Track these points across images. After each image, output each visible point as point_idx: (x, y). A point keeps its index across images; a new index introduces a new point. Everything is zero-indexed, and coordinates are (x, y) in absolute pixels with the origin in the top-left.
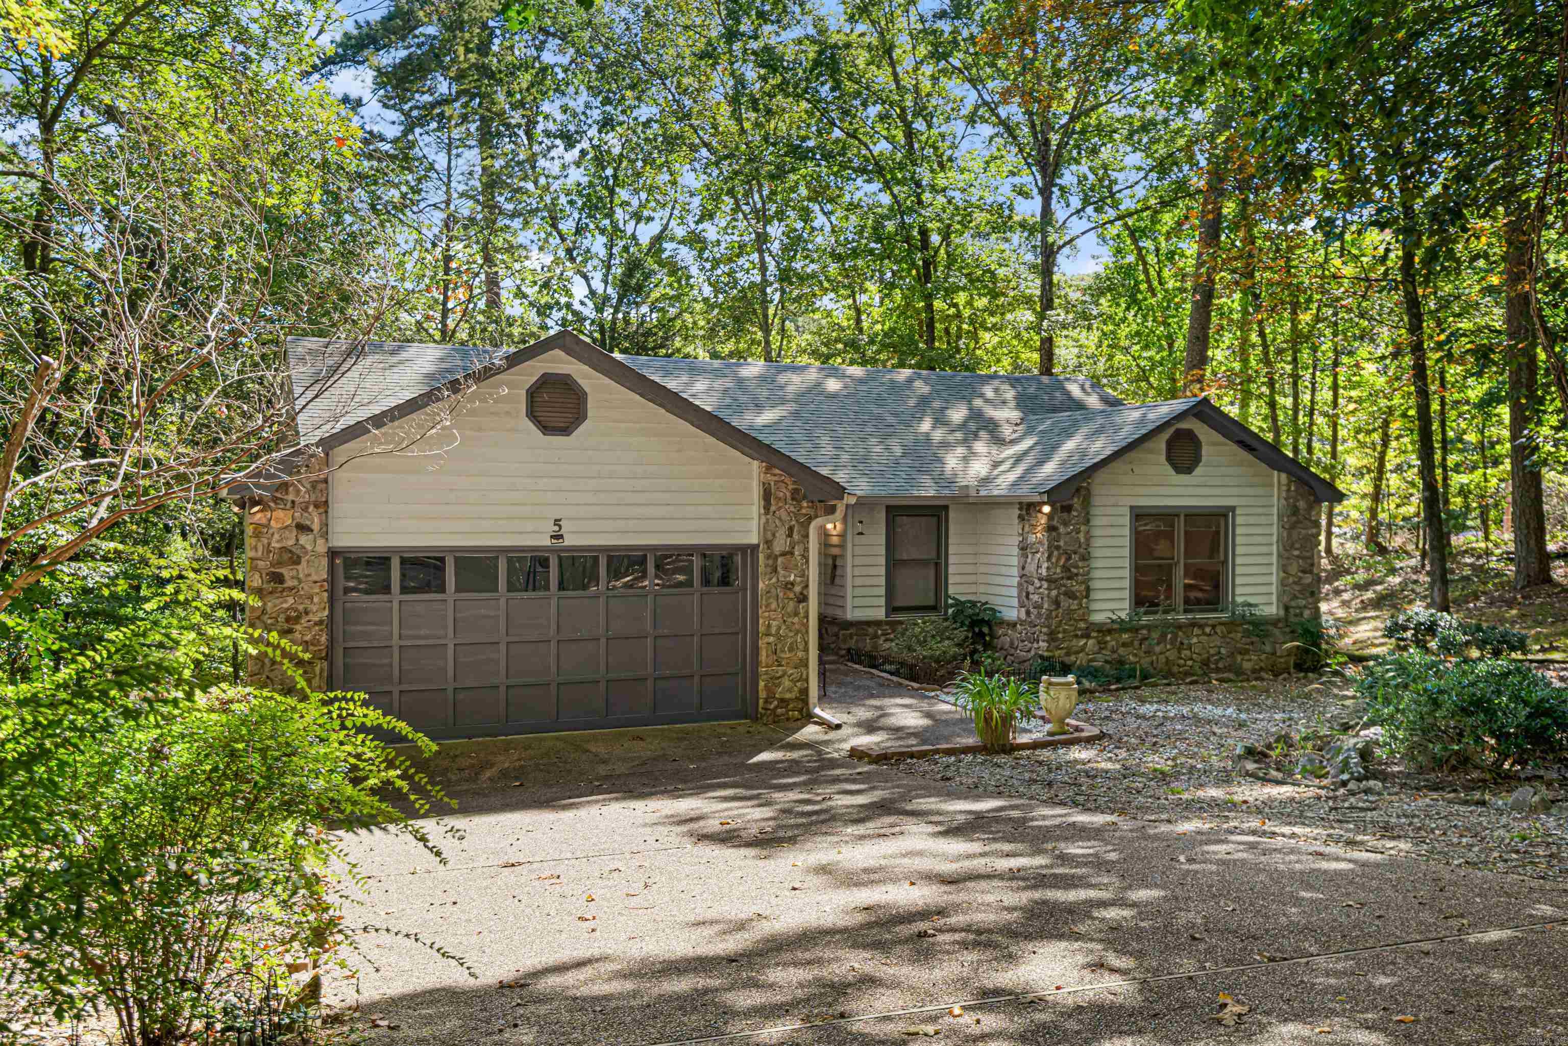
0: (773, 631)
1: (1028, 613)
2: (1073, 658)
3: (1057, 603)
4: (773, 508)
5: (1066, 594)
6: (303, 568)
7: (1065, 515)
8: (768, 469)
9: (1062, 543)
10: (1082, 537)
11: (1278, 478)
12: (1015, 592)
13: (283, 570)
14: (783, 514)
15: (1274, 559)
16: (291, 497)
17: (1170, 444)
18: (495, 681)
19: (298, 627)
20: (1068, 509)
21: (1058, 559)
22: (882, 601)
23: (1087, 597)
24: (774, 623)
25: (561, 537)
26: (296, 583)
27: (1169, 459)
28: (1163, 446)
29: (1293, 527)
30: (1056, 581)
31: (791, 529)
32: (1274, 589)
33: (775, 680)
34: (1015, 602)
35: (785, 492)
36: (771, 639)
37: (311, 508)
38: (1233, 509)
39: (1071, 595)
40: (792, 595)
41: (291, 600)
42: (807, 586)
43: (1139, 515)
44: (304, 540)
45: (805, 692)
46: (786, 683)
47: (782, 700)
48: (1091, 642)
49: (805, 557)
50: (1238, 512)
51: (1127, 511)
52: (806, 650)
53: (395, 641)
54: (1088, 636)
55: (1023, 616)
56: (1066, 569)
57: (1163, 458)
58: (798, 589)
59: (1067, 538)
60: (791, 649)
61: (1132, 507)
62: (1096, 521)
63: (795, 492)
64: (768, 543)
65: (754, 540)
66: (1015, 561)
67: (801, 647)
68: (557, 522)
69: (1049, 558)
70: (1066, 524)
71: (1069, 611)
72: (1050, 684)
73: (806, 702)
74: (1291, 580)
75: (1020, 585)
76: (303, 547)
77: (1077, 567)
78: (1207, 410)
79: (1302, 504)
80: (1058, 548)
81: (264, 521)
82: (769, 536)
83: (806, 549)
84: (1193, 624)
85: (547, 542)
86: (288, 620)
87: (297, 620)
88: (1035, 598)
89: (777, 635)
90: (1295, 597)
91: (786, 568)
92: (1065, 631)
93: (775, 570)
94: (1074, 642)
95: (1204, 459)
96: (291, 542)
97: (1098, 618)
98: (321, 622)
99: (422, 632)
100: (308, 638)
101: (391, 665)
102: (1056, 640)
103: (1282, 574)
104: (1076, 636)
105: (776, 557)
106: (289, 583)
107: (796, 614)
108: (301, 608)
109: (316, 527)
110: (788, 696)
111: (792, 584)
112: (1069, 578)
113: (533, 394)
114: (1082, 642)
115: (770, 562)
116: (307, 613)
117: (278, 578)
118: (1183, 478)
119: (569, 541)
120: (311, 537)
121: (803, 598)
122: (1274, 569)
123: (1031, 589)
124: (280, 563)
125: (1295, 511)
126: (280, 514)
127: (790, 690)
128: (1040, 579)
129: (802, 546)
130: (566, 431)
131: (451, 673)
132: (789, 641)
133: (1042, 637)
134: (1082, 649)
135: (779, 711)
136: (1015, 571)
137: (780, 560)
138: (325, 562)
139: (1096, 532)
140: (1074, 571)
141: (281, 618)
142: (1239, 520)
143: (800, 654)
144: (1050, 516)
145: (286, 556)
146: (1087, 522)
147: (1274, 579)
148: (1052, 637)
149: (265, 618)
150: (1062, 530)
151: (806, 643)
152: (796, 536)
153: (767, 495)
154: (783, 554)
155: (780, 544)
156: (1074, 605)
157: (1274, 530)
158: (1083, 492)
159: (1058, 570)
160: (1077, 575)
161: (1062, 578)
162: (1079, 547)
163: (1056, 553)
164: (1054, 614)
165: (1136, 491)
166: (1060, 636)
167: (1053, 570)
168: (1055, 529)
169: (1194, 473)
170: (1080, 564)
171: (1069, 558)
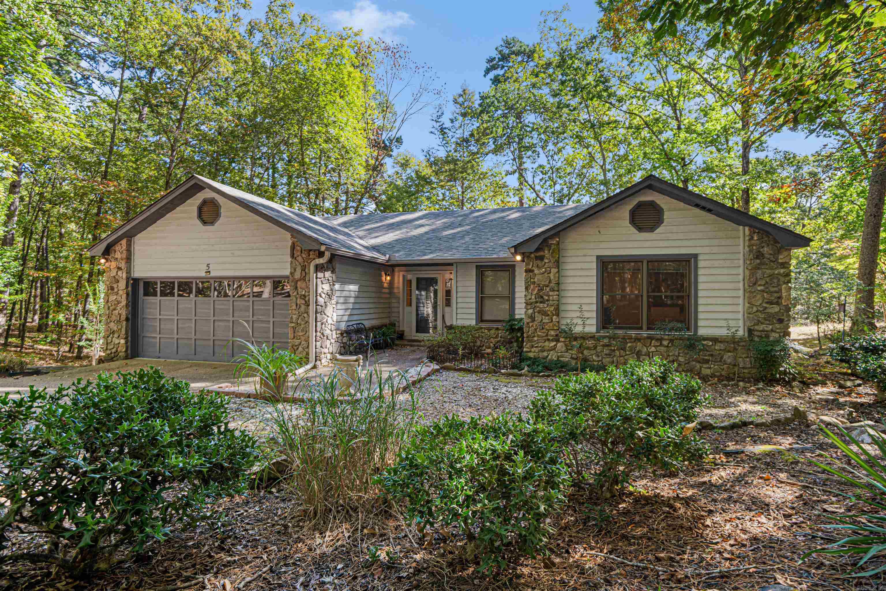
0: (294, 320)
2: (545, 354)
4: (295, 256)
5: (539, 312)
6: (119, 284)
7: (539, 262)
8: (293, 237)
9: (536, 280)
10: (553, 276)
11: (743, 231)
13: (114, 285)
14: (300, 259)
15: (741, 293)
16: (116, 256)
17: (633, 212)
18: (191, 336)
19: (118, 308)
20: (541, 258)
22: (474, 316)
23: (558, 315)
24: (294, 316)
25: (210, 272)
26: (117, 290)
27: (633, 223)
28: (627, 215)
29: (757, 268)
30: (531, 304)
31: (303, 266)
32: (740, 316)
35: (301, 247)
36: (293, 325)
37: (121, 261)
38: (696, 256)
39: (543, 313)
40: (304, 302)
41: (116, 297)
43: (603, 261)
46: (300, 349)
48: (559, 345)
50: (700, 258)
51: (595, 259)
53: (158, 316)
54: (558, 341)
56: (539, 296)
57: (627, 222)
58: (306, 299)
59: (540, 277)
60: (304, 332)
61: (598, 257)
64: (293, 275)
65: (288, 273)
68: (208, 265)
69: (527, 290)
70: (539, 268)
71: (541, 324)
74: (755, 309)
76: (119, 276)
77: (549, 296)
79: (766, 250)
80: (534, 283)
81: (109, 266)
82: (293, 271)
84: (651, 338)
85: (203, 274)
86: (115, 305)
89: (296, 323)
90: (759, 322)
91: (301, 287)
92: (538, 336)
93: (296, 289)
94: (547, 343)
95: (665, 221)
96: (116, 274)
98: (124, 306)
99: (167, 313)
100: (120, 312)
101: (156, 326)
102: (532, 341)
103: (747, 305)
104: (548, 340)
105: (296, 282)
107: (306, 312)
108: (119, 300)
109: (123, 268)
111: (304, 296)
112: (541, 302)
113: (200, 208)
114: (553, 344)
116: (120, 303)
118: (647, 235)
119: (213, 274)
120: (121, 272)
122: (741, 301)
124: (112, 282)
125: (759, 255)
126: (113, 263)
127: (302, 353)
130: (213, 224)
131: (176, 332)
132: (302, 326)
134: (554, 348)
137: (299, 283)
138: (126, 282)
139: (567, 273)
140: (546, 298)
142: (701, 264)
145: (114, 280)
146: (558, 266)
147: (740, 308)
150: (536, 271)
153: (293, 249)
154: (300, 280)
155: (298, 275)
156: (546, 320)
157: (741, 270)
158: (553, 247)
159: (533, 297)
160: (548, 300)
161: (536, 302)
162: (550, 282)
163: (532, 286)
164: (531, 324)
165: (602, 245)
166: (536, 339)
167: (529, 297)
168: (531, 271)
169: (656, 232)
170: (551, 293)
171: (542, 290)
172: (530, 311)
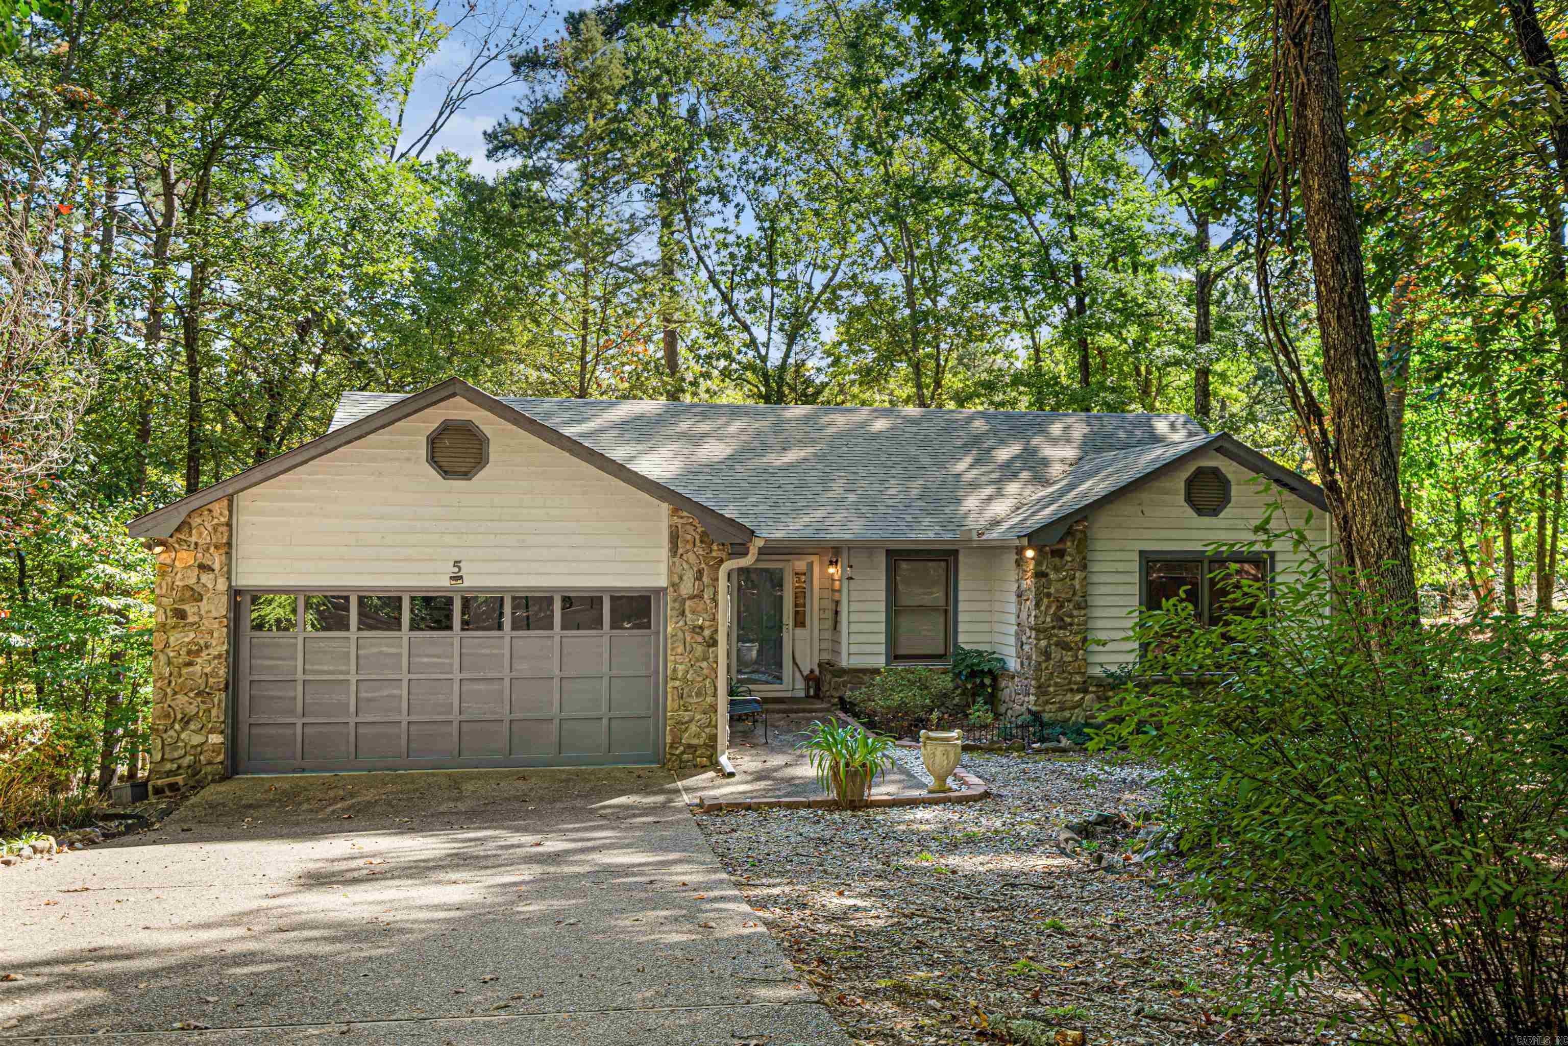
0: (680, 675)
1: (1022, 664)
2: (1067, 714)
3: (1047, 655)
4: (680, 551)
5: (1058, 645)
6: (204, 605)
7: (1057, 560)
8: (675, 511)
9: (1052, 590)
10: (1077, 583)
11: (1331, 520)
12: (1012, 640)
13: (186, 607)
14: (691, 557)
16: (194, 539)
17: (1190, 483)
18: (397, 718)
19: (199, 660)
20: (1061, 554)
21: (1048, 607)
22: (882, 649)
23: (1084, 648)
24: (680, 667)
25: (461, 578)
26: (196, 619)
27: (1189, 499)
28: (1182, 485)
30: (1045, 630)
31: (700, 572)
33: (681, 725)
34: (1012, 651)
35: (692, 534)
36: (677, 683)
37: (212, 549)
38: (1273, 555)
39: (1064, 646)
40: (700, 639)
41: (192, 635)
42: (716, 631)
43: (1148, 560)
44: (206, 578)
45: (714, 738)
46: (693, 728)
47: (690, 746)
48: (1089, 697)
49: (714, 600)
50: (1278, 558)
51: (1137, 557)
52: (715, 695)
53: (300, 676)
54: (1086, 691)
55: (1019, 667)
56: (1058, 618)
57: (1181, 498)
58: (707, 633)
59: (1059, 585)
60: (698, 694)
61: (1142, 553)
62: (1096, 567)
63: (704, 534)
64: (675, 586)
65: (663, 582)
66: (1013, 608)
67: (710, 691)
68: (457, 563)
69: (1037, 606)
70: (1057, 570)
71: (1062, 663)
72: (928, 738)
73: (714, 747)
75: (1017, 633)
76: (204, 586)
77: (1071, 616)
78: (1227, 445)
80: (1048, 595)
81: (168, 561)
82: (676, 579)
83: (716, 593)
85: (445, 582)
86: (189, 653)
87: (198, 653)
88: (1026, 648)
89: (685, 679)
91: (693, 612)
92: (1056, 684)
93: (683, 613)
94: (1069, 696)
95: (1234, 499)
96: (192, 581)
97: (1097, 671)
98: (219, 656)
99: (325, 668)
100: (208, 670)
101: (295, 698)
102: (1046, 693)
104: (1071, 690)
105: (684, 600)
106: (191, 619)
107: (705, 659)
108: (202, 642)
109: (217, 566)
110: (695, 741)
111: (701, 628)
112: (1060, 628)
113: (434, 441)
114: (1078, 697)
115: (677, 605)
116: (207, 647)
117: (181, 615)
118: (1207, 521)
119: (467, 583)
120: (211, 576)
121: (713, 643)
123: (1024, 639)
124: (182, 600)
126: (183, 554)
127: (697, 736)
128: (1031, 629)
129: (712, 590)
130: (466, 475)
131: (352, 709)
132: (698, 685)
133: (1032, 690)
134: (1079, 704)
135: (685, 756)
136: (1013, 619)
137: (688, 603)
138: (224, 599)
139: (1095, 579)
140: (1068, 620)
141: (183, 652)
142: (1279, 567)
143: (709, 699)
144: (1038, 561)
145: (188, 594)
146: (1084, 567)
148: (1041, 690)
149: (168, 650)
150: (1052, 576)
151: (716, 689)
152: (705, 579)
153: (674, 538)
154: (692, 597)
155: (687, 588)
156: (1068, 657)
158: (1079, 535)
159: (1048, 619)
160: (1071, 624)
161: (1053, 628)
162: (1074, 594)
163: (1046, 601)
164: (1044, 666)
165: (1147, 534)
166: (1051, 689)
167: (1041, 619)
168: (1045, 575)
169: (1222, 515)
170: (1075, 613)
171: (1062, 607)
172: (1043, 643)
